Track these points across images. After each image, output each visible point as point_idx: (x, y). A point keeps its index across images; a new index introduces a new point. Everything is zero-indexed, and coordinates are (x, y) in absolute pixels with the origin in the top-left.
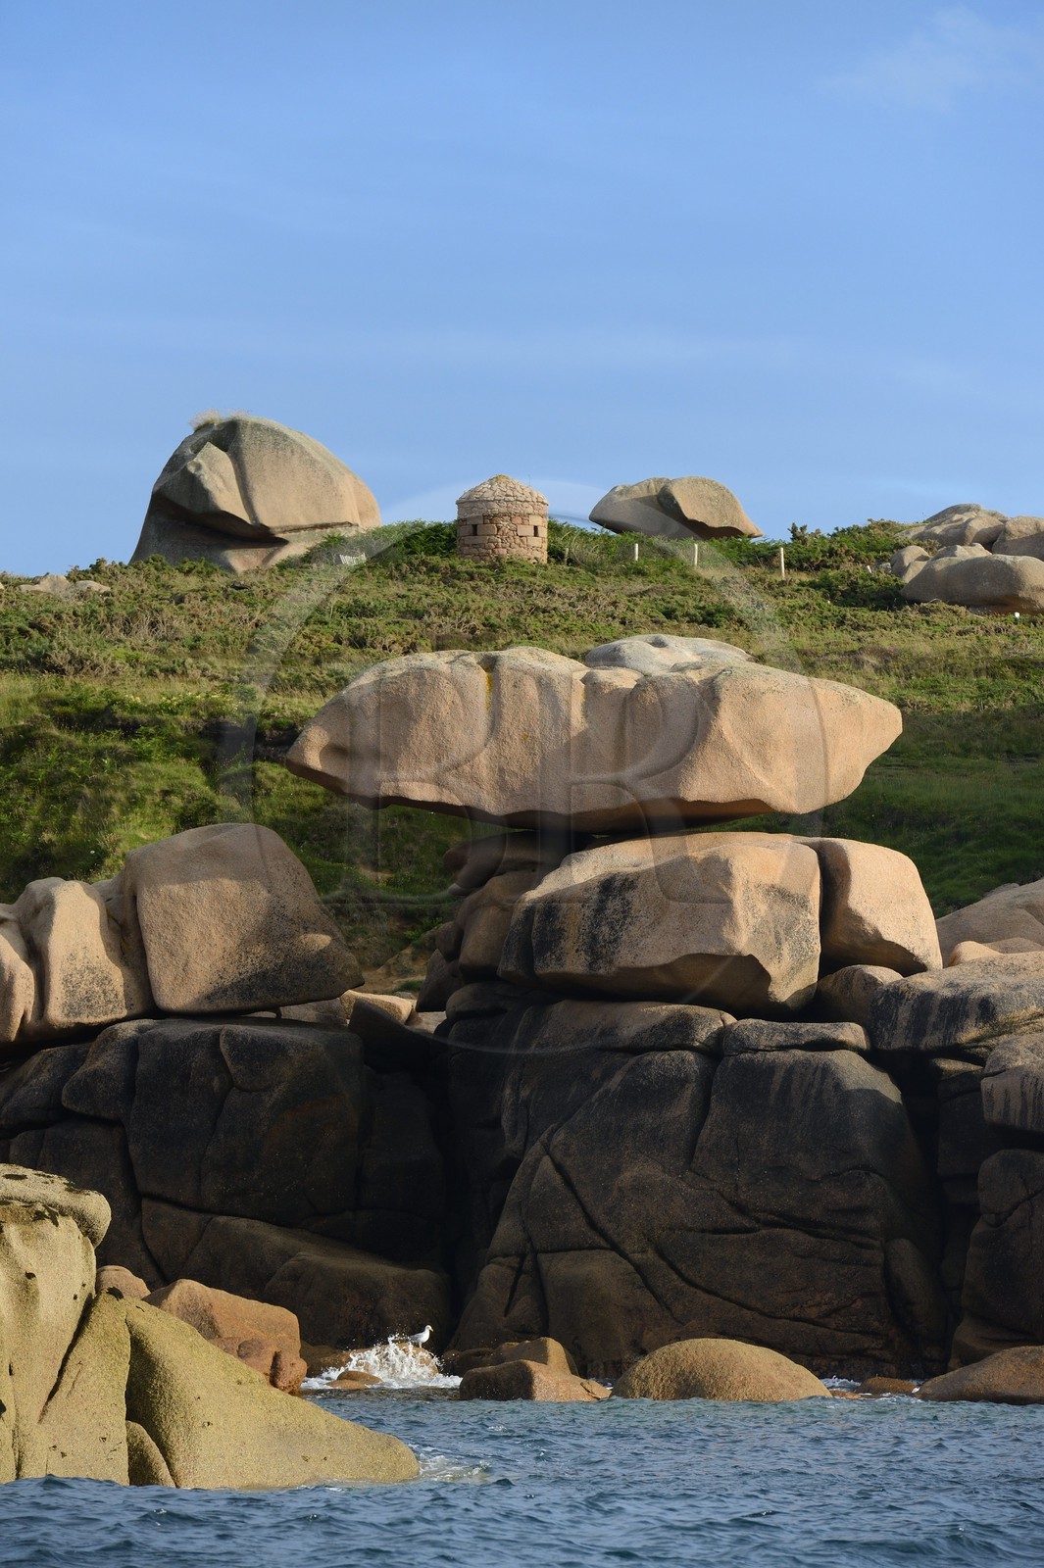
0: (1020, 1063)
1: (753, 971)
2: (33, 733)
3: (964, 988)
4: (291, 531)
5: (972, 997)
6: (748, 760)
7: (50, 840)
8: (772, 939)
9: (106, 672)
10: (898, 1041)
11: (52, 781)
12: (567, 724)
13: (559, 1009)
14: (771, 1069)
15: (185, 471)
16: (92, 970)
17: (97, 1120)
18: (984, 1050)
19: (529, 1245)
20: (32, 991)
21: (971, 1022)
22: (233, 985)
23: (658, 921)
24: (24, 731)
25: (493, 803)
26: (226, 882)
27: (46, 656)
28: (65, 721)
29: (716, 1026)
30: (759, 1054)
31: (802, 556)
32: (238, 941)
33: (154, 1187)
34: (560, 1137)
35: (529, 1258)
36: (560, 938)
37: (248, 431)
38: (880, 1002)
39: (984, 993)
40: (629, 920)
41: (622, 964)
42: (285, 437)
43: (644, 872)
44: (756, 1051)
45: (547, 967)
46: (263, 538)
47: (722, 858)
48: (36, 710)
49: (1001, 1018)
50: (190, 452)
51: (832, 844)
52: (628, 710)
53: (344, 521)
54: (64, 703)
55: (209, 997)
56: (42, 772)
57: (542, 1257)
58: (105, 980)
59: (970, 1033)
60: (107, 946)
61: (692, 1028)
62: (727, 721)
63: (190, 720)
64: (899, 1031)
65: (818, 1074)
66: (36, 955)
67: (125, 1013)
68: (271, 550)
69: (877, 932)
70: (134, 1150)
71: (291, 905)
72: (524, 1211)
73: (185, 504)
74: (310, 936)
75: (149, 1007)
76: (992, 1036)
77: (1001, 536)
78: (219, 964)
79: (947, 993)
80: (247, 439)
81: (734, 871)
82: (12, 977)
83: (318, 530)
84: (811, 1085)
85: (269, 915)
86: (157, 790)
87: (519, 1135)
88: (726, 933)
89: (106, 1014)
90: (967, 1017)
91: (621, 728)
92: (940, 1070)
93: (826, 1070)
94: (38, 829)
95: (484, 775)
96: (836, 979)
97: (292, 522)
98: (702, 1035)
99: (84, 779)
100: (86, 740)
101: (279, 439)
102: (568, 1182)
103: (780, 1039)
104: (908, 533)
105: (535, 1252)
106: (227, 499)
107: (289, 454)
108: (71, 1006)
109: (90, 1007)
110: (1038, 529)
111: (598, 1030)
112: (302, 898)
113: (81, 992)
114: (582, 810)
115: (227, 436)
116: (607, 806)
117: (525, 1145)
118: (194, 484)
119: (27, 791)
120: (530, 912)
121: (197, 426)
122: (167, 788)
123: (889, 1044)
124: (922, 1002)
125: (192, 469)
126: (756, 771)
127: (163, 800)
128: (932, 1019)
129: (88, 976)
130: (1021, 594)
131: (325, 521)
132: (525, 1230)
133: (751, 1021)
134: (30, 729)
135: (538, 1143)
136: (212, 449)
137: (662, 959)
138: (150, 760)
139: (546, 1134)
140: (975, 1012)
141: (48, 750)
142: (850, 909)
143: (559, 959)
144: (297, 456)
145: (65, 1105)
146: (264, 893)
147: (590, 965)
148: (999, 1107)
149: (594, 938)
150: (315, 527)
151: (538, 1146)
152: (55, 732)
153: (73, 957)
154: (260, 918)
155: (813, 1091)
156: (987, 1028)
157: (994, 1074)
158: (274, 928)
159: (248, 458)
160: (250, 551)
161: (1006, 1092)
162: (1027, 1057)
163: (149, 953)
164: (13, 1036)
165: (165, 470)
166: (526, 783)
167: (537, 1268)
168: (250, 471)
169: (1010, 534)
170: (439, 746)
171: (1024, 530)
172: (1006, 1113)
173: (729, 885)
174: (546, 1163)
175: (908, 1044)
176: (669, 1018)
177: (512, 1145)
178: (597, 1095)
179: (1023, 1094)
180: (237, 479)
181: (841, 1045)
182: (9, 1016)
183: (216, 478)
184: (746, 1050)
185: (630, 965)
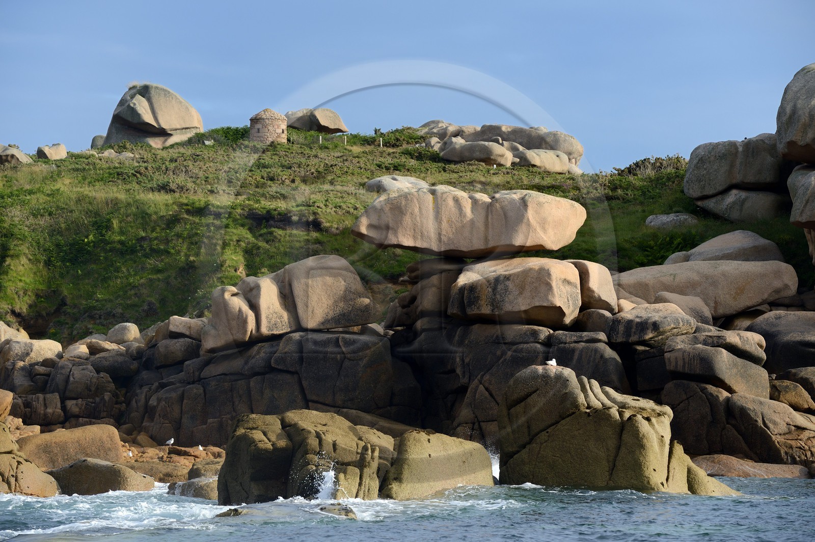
0: (679, 347)
1: (560, 311)
2: (178, 217)
3: (644, 318)
4: (174, 130)
5: (649, 321)
6: (539, 229)
7: (193, 260)
8: (566, 300)
9: (192, 192)
10: (620, 339)
11: (190, 237)
12: (465, 216)
13: (476, 327)
14: (573, 351)
15: (129, 106)
16: (276, 313)
17: (288, 372)
18: (653, 342)
19: (476, 419)
20: (254, 321)
21: (649, 331)
22: (332, 319)
23: (521, 293)
24: (173, 216)
25: (436, 247)
26: (328, 278)
27: (167, 185)
28: (188, 212)
29: (547, 334)
30: (567, 344)
31: (386, 141)
32: (333, 301)
33: (314, 398)
34: (487, 377)
35: (477, 424)
36: (478, 300)
37: (153, 90)
38: (611, 324)
39: (653, 320)
40: (508, 293)
41: (507, 310)
42: (169, 92)
43: (512, 274)
44: (566, 343)
45: (472, 311)
46: (163, 133)
47: (546, 268)
48: (176, 207)
49: (661, 330)
50: (129, 98)
51: (580, 262)
52: (490, 210)
53: (194, 126)
54: (187, 205)
55: (323, 323)
56: (186, 233)
57: (482, 424)
58: (281, 317)
59: (649, 335)
60: (280, 303)
61: (538, 335)
62: (530, 214)
63: (242, 211)
64: (620, 335)
65: (593, 353)
66: (254, 307)
67: (289, 330)
68: (166, 138)
69: (599, 296)
70: (305, 383)
71: (353, 287)
72: (473, 406)
73: (130, 119)
74: (362, 299)
75: (299, 328)
76: (657, 337)
77: (461, 133)
78: (326, 311)
79: (638, 320)
80: (153, 93)
81: (552, 273)
82: (247, 316)
83: (184, 130)
84: (590, 356)
85: (345, 291)
86: (235, 240)
87: (466, 376)
88: (550, 297)
89: (282, 330)
90: (648, 329)
91: (487, 217)
92: (637, 350)
93: (596, 350)
94: (187, 256)
95: (433, 236)
96: (584, 314)
97: (174, 127)
98: (542, 337)
99: (203, 236)
100: (200, 220)
101: (166, 93)
102: (491, 395)
103: (575, 338)
104: (421, 132)
105: (479, 422)
106: (148, 118)
107: (171, 99)
108: (269, 327)
109: (277, 327)
110: (475, 130)
111: (495, 336)
112: (357, 285)
113: (273, 321)
114: (472, 249)
115: (145, 91)
116: (482, 248)
117: (469, 380)
118: (133, 111)
119: (180, 240)
120: (463, 289)
121: (129, 88)
122: (238, 239)
123: (616, 340)
124: (628, 324)
125: (132, 105)
126: (541, 233)
127: (237, 244)
128: (633, 330)
129: (275, 315)
130: (492, 157)
131: (187, 126)
132: (474, 413)
133: (561, 332)
134: (177, 215)
135: (476, 380)
136: (139, 97)
137: (523, 308)
138: (229, 228)
139: (479, 376)
140: (651, 327)
141: (185, 224)
142: (590, 288)
143: (478, 308)
144: (174, 100)
145: (273, 366)
146: (343, 282)
147: (492, 310)
148: (673, 364)
149: (494, 300)
150: (183, 129)
151: (476, 381)
152: (186, 216)
153: (269, 308)
154: (342, 292)
155: (592, 359)
156: (656, 333)
157: (669, 351)
158: (347, 296)
159: (154, 100)
160: (157, 138)
161: (676, 358)
162: (681, 345)
163: (298, 306)
164: (247, 339)
165: (118, 105)
166: (449, 239)
167: (480, 428)
168: (156, 106)
169: (465, 132)
170: (415, 224)
171: (470, 131)
172: (676, 367)
173: (550, 279)
174: (481, 387)
175: (624, 340)
176: (527, 331)
177: (464, 381)
178: (501, 361)
179: (683, 359)
180: (150, 109)
181: (599, 341)
182: (246, 331)
183: (142, 109)
184: (562, 343)
185: (511, 310)
